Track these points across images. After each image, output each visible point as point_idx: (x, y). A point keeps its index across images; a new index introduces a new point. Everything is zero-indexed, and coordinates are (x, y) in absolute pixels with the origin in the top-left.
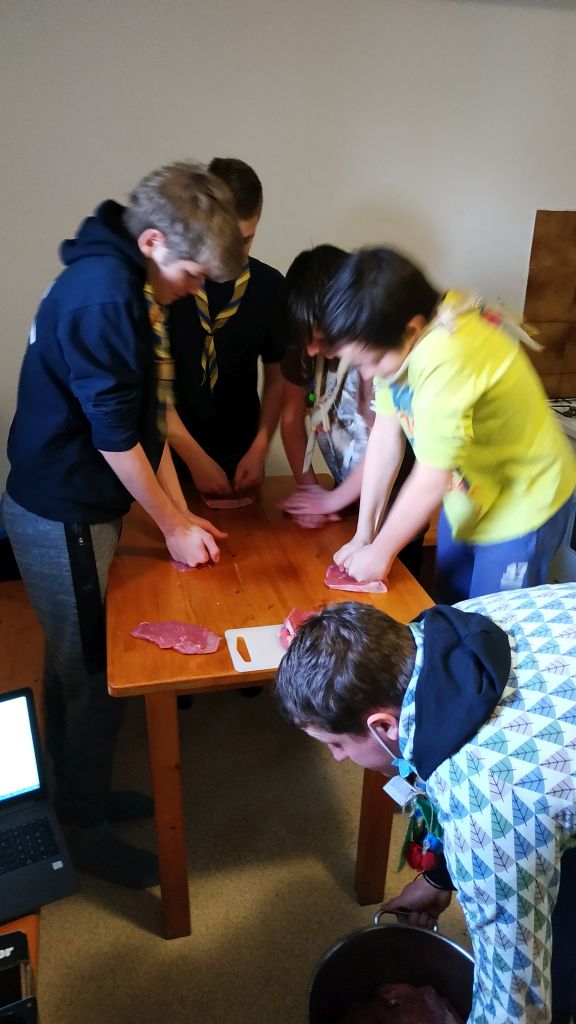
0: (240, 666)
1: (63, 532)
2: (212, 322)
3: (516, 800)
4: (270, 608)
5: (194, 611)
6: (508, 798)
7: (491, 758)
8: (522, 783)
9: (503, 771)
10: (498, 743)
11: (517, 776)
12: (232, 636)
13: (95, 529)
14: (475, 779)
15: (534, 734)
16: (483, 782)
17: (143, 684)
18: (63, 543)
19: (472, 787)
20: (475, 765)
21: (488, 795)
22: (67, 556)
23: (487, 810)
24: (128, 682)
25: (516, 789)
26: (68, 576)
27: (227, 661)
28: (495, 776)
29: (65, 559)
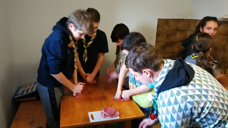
0: (91, 121)
1: (47, 89)
2: (86, 45)
3: (186, 105)
4: (99, 107)
5: (81, 108)
6: (184, 104)
7: (183, 94)
8: (189, 102)
9: (185, 98)
10: (186, 91)
11: (188, 100)
12: (90, 114)
13: (55, 88)
14: (177, 97)
15: (196, 94)
16: (179, 98)
17: (68, 125)
18: (47, 91)
19: (176, 99)
20: (178, 93)
21: (179, 102)
22: (48, 94)
23: (178, 105)
24: (65, 125)
25: (187, 103)
26: (49, 99)
27: (88, 120)
28: (183, 98)
29: (48, 95)
